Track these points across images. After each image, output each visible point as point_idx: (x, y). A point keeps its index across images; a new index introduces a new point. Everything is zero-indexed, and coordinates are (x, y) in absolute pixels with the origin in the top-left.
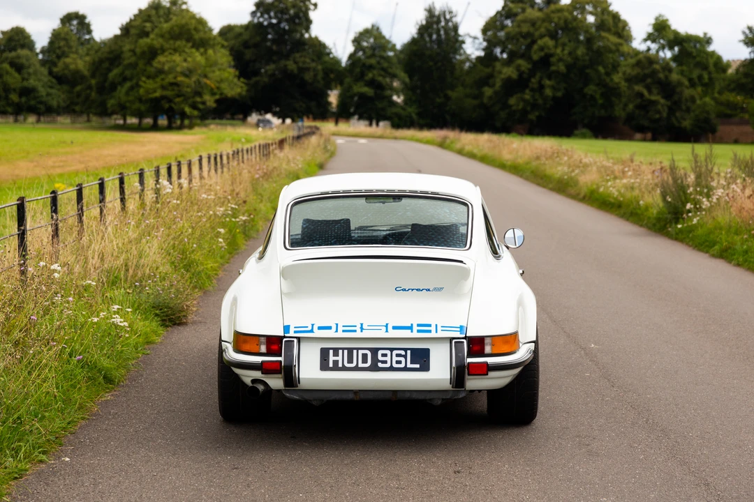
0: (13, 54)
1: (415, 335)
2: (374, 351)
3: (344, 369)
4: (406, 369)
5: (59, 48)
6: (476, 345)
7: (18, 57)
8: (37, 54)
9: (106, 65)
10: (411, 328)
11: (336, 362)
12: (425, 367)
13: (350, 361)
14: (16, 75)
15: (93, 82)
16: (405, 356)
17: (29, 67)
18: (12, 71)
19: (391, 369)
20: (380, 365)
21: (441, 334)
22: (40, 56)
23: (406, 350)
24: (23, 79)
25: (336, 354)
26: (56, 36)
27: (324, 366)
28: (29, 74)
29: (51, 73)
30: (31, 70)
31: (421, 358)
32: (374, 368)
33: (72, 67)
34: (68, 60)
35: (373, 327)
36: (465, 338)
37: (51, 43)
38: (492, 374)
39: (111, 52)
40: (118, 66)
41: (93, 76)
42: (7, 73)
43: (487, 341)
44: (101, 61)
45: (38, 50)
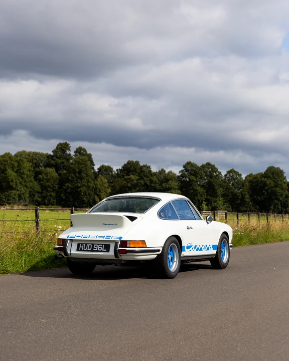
1: (105, 239)
2: (93, 245)
3: (83, 250)
4: (102, 251)
6: (124, 243)
10: (104, 237)
11: (81, 248)
12: (108, 251)
13: (85, 248)
16: (102, 247)
19: (97, 251)
20: (94, 249)
21: (113, 239)
23: (103, 245)
25: (82, 246)
27: (78, 250)
31: (107, 248)
32: (92, 251)
35: (93, 237)
36: (121, 241)
38: (128, 254)
43: (128, 242)
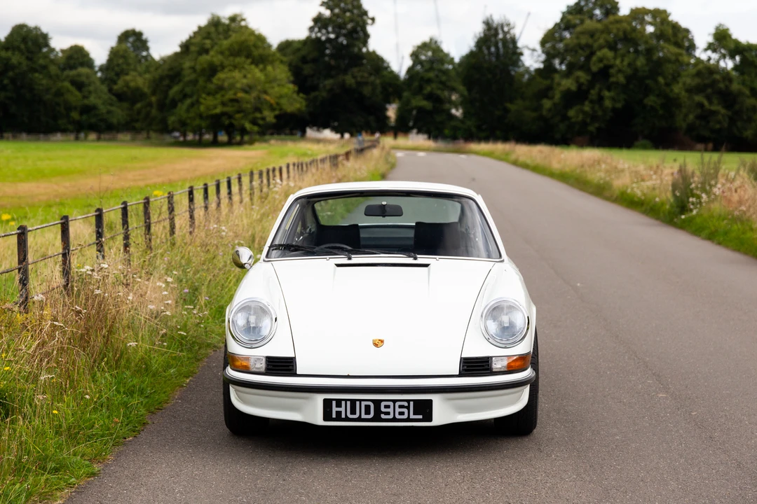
0: (73, 73)
5: (118, 65)
7: (79, 75)
8: (96, 72)
9: (166, 82)
14: (77, 93)
15: (154, 99)
17: (89, 85)
18: (72, 89)
22: (99, 74)
24: (85, 97)
26: (114, 54)
28: (90, 92)
29: (110, 90)
30: (91, 88)
33: (132, 84)
34: (128, 78)
37: (110, 60)
39: (171, 69)
40: (177, 83)
41: (154, 93)
42: (68, 91)
44: (162, 78)
45: (97, 69)
